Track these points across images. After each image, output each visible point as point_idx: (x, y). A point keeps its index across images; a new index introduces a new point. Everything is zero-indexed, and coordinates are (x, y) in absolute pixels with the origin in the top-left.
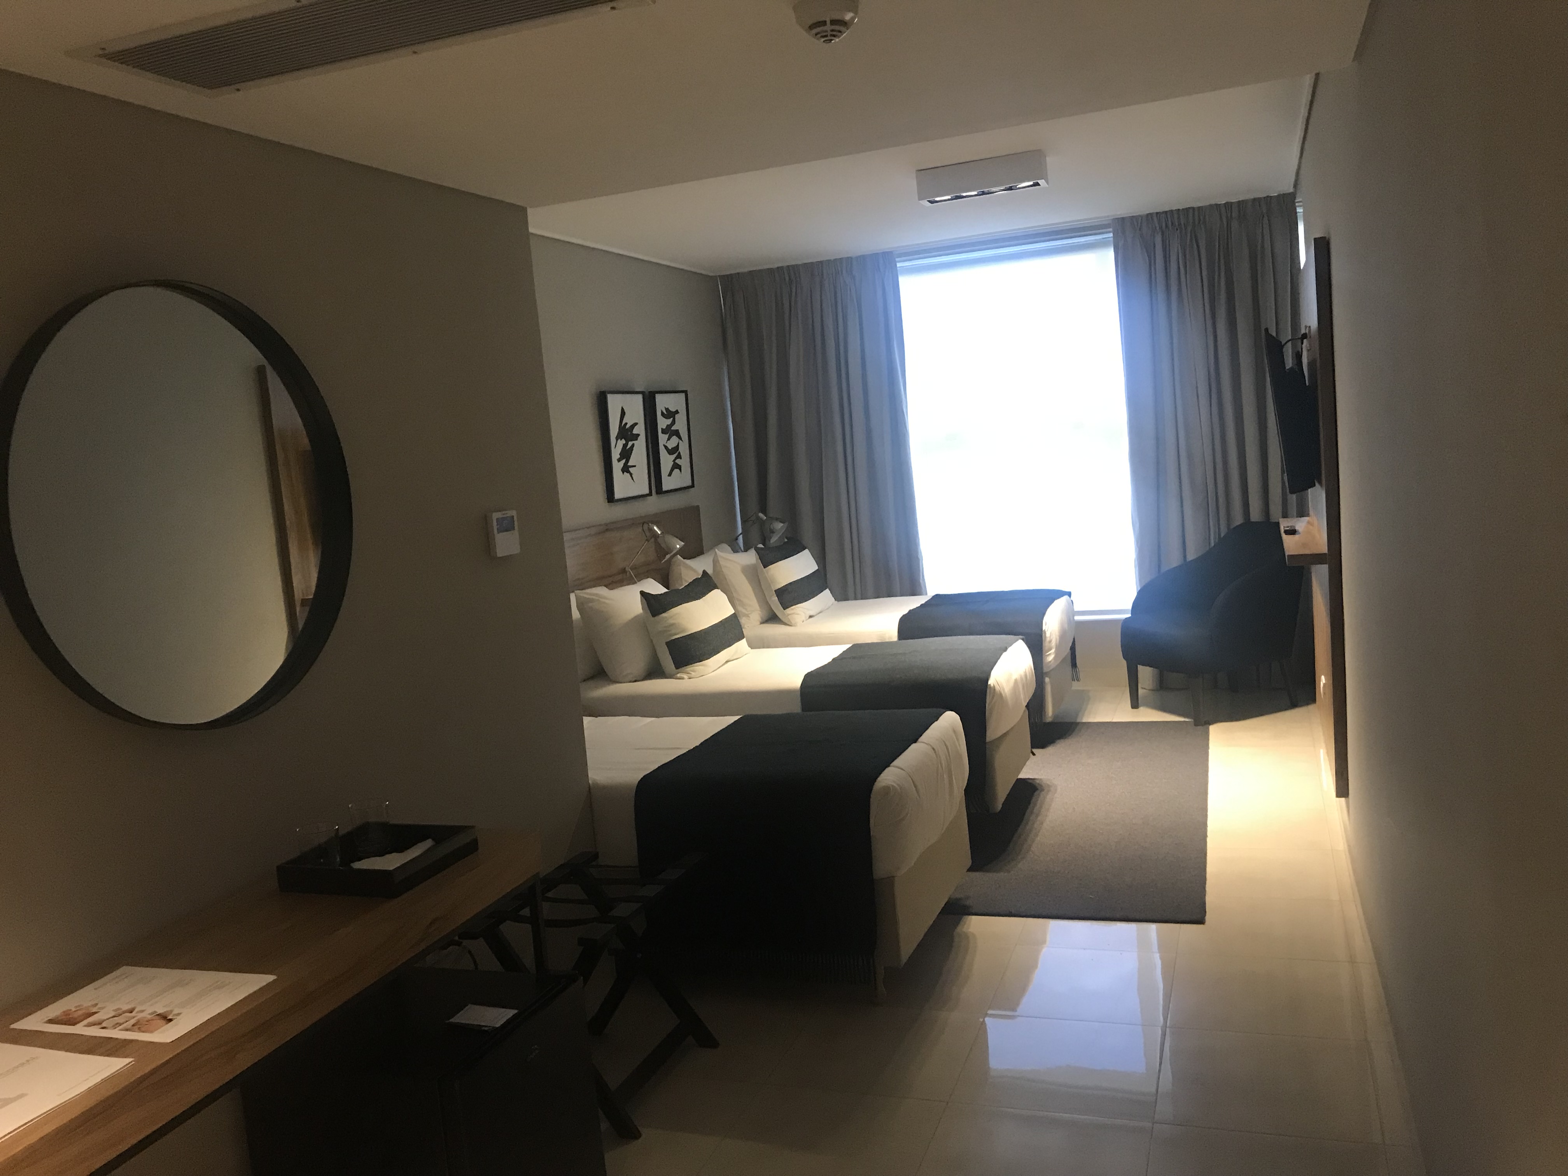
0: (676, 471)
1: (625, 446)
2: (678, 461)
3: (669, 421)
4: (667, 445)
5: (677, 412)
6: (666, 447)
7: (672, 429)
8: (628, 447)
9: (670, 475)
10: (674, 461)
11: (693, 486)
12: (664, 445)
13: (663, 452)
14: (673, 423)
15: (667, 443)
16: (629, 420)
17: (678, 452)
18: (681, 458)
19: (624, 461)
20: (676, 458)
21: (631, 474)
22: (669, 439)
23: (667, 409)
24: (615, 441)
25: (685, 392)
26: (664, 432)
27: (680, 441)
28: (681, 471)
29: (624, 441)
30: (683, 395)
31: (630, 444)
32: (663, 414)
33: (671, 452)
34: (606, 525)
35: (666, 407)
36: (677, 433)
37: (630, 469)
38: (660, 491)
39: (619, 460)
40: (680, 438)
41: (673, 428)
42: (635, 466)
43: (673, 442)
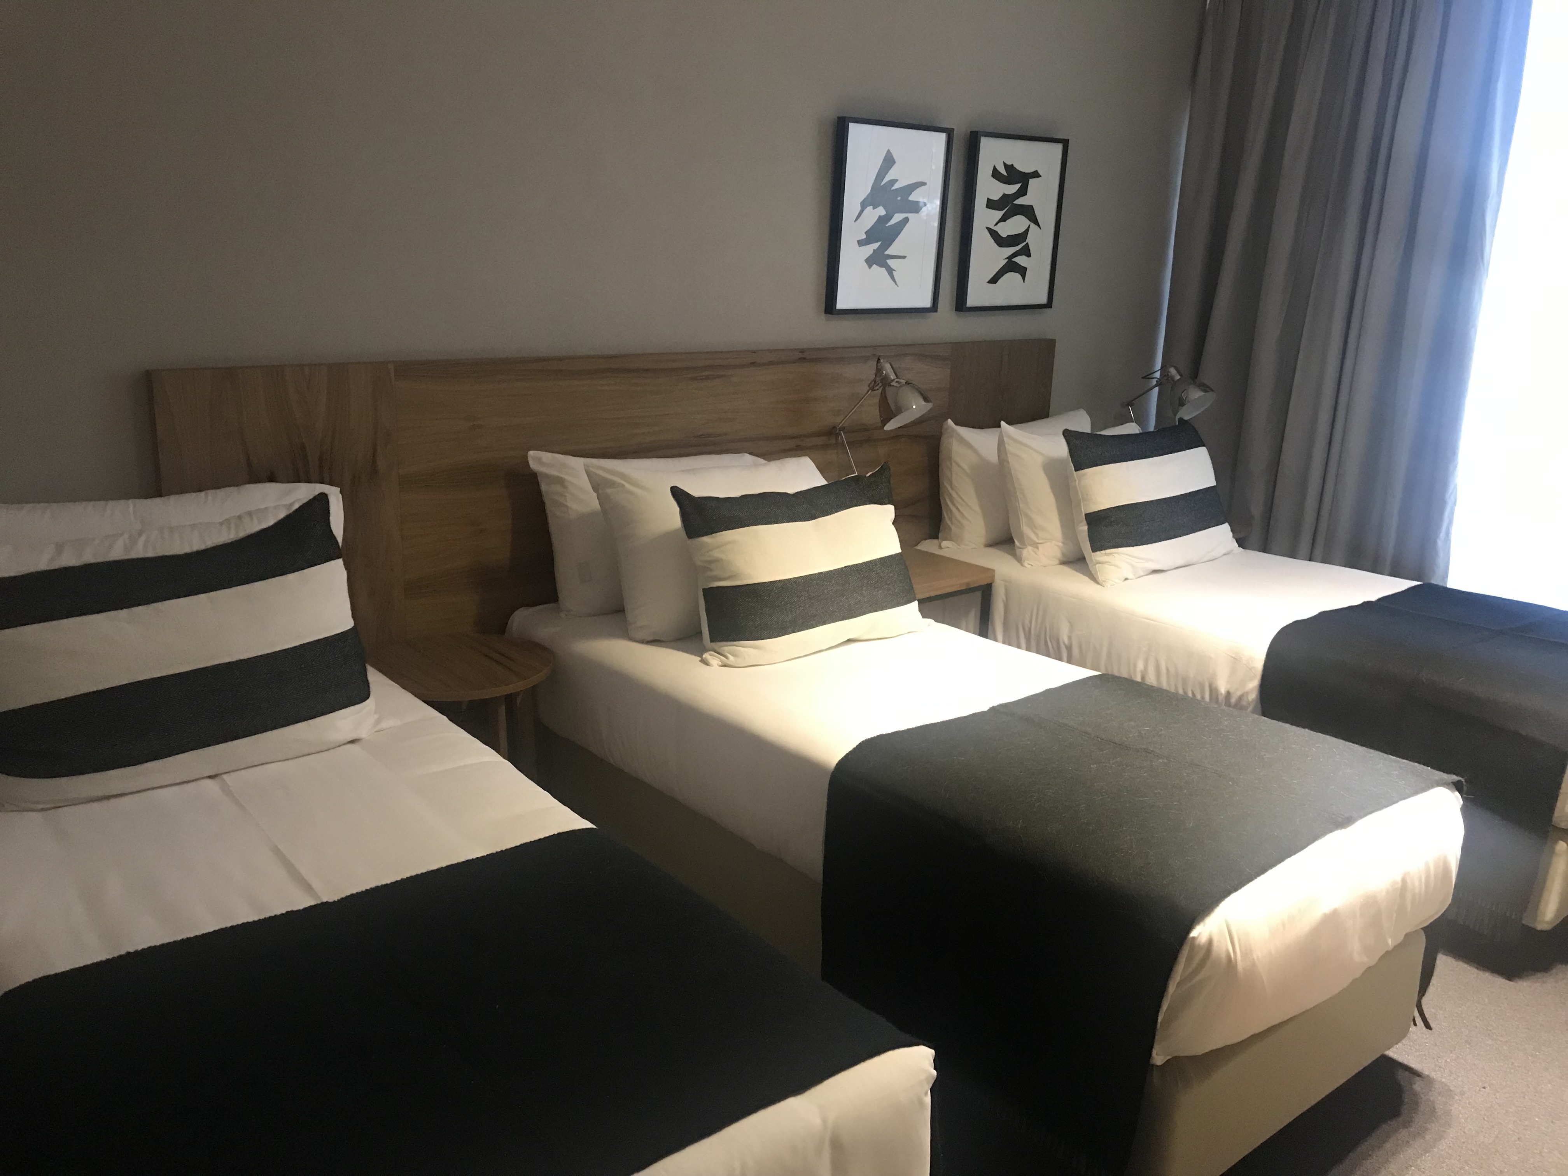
0: (1012, 277)
1: (882, 220)
2: (1021, 260)
3: (1013, 189)
4: (995, 228)
5: (1036, 175)
6: (993, 234)
7: (1014, 203)
8: (892, 222)
9: (994, 280)
10: (1010, 258)
11: (1049, 305)
12: (988, 229)
13: (981, 241)
14: (1023, 192)
15: (996, 224)
16: (900, 176)
17: (1024, 244)
18: (1029, 255)
19: (876, 245)
20: (1015, 255)
21: (890, 271)
22: (1003, 219)
23: (1007, 167)
24: (859, 209)
25: (1065, 143)
26: (991, 204)
27: (1032, 225)
28: (1024, 279)
29: (881, 211)
30: (1059, 148)
31: (897, 218)
32: (996, 174)
33: (1001, 241)
34: (802, 351)
35: (1009, 163)
36: (1029, 212)
37: (890, 262)
38: (960, 304)
39: (861, 243)
40: (1035, 221)
41: (1020, 201)
42: (904, 257)
43: (1016, 225)
